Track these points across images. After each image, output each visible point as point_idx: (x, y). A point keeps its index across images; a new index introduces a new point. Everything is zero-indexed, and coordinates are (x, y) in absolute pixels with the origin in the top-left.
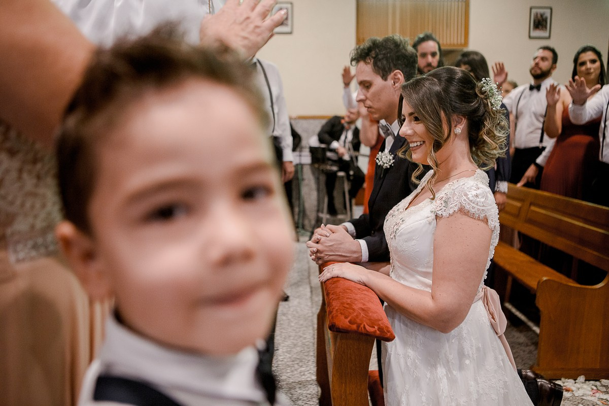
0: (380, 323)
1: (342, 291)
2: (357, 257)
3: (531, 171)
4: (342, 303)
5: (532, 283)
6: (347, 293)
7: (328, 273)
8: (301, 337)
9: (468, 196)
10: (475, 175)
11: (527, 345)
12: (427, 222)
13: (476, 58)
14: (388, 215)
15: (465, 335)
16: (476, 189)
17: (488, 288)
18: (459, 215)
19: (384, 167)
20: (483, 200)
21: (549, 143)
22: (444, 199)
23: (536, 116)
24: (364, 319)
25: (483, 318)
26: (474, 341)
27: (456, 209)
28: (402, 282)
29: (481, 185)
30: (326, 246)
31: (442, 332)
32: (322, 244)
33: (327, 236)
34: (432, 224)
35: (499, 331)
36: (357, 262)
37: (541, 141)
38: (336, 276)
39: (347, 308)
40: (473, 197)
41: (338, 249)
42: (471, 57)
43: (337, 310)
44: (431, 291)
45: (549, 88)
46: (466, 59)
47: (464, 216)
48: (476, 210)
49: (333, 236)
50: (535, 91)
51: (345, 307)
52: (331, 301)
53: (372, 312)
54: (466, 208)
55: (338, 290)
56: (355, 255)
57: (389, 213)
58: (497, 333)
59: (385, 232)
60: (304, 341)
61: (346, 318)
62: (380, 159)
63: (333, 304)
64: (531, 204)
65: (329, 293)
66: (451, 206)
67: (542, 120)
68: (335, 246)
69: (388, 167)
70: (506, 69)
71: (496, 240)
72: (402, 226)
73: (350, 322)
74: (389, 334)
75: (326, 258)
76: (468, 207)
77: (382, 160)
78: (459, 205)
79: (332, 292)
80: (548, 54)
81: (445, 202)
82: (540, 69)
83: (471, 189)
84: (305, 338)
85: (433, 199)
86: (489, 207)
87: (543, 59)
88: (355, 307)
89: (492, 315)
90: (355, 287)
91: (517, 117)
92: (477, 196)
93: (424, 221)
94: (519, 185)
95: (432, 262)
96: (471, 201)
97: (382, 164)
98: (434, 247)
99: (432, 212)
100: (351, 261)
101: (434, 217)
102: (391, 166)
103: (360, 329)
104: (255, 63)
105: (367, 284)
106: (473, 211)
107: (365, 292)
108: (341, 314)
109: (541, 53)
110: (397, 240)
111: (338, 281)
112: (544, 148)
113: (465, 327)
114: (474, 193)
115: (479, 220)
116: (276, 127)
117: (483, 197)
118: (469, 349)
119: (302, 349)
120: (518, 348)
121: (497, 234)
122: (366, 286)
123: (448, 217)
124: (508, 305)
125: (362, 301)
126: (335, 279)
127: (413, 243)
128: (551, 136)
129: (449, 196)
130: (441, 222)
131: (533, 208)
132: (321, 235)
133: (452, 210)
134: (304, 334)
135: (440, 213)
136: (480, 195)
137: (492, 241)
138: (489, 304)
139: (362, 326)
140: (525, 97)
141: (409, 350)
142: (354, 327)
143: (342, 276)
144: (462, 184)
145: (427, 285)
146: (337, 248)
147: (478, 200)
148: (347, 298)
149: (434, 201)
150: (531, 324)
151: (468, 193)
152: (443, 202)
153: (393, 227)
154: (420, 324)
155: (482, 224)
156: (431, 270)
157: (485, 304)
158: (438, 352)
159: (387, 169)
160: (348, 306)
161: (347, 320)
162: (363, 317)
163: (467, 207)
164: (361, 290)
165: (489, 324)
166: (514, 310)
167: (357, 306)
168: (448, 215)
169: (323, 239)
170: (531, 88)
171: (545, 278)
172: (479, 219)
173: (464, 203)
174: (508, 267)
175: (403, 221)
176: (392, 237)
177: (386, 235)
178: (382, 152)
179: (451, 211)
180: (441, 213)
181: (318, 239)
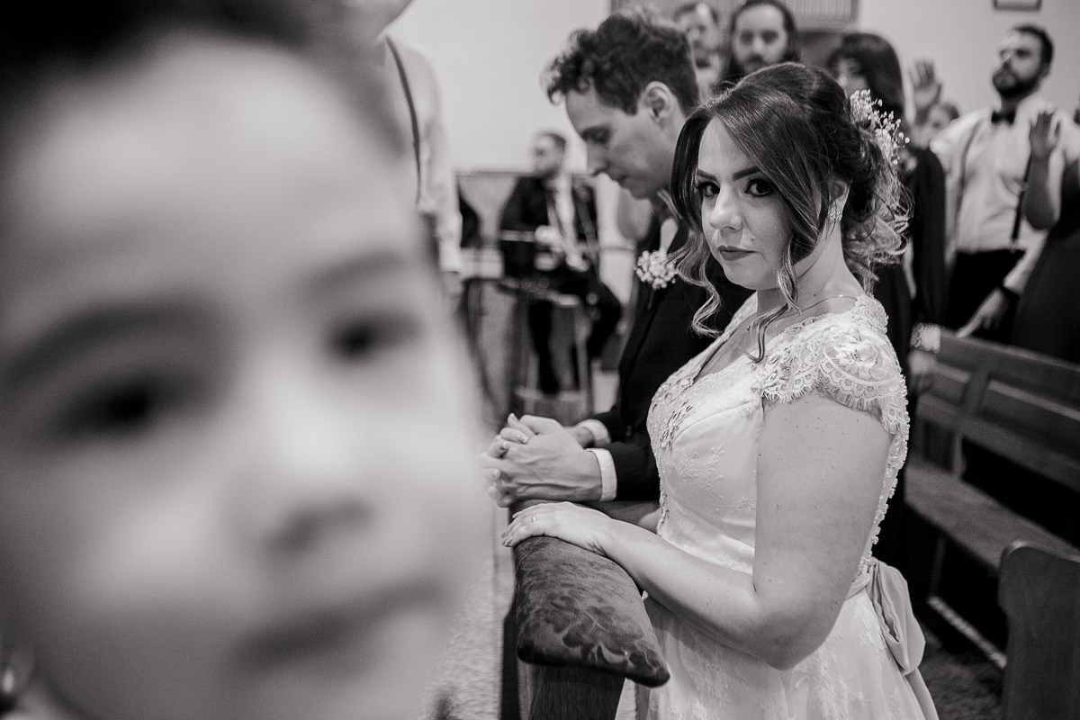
0: (636, 642)
1: (551, 567)
2: (591, 490)
3: (991, 305)
4: (551, 597)
5: (991, 554)
6: (562, 572)
7: (523, 525)
8: (467, 669)
9: (838, 357)
10: (855, 309)
11: (978, 695)
12: (744, 414)
13: (874, 47)
14: (657, 395)
15: (823, 672)
16: (854, 340)
17: (883, 565)
18: (815, 398)
19: (654, 287)
20: (870, 365)
21: (1032, 242)
22: (782, 361)
23: (1005, 180)
24: (600, 634)
25: (869, 634)
26: (845, 686)
27: (809, 384)
28: (686, 548)
29: (866, 332)
30: (521, 465)
31: (776, 665)
32: (511, 459)
33: (522, 443)
34: (755, 417)
35: (906, 662)
36: (590, 501)
37: (1015, 234)
38: (541, 533)
39: (561, 608)
40: (847, 357)
41: (547, 471)
42: (864, 44)
43: (537, 613)
44: (750, 571)
45: (1035, 120)
46: (851, 48)
47: (827, 401)
48: (854, 386)
49: (535, 442)
50: (1003, 126)
51: (557, 606)
52: (526, 591)
53: (618, 618)
54: (831, 382)
55: (543, 567)
56: (587, 485)
57: (660, 389)
58: (901, 669)
59: (650, 434)
60: (475, 679)
61: (558, 630)
62: (645, 269)
63: (531, 597)
64: (991, 377)
65: (524, 572)
66: (797, 377)
67: (1017, 189)
68: (542, 465)
69: (664, 286)
70: (940, 74)
71: (899, 457)
72: (688, 421)
73: (567, 640)
74: (655, 670)
75: (521, 492)
76: (837, 380)
77: (651, 269)
78: (815, 377)
79: (530, 570)
80: (1031, 43)
81: (785, 368)
82: (1015, 75)
83: (843, 339)
84: (476, 673)
85: (758, 361)
86: (884, 382)
87: (1022, 53)
88: (579, 605)
89: (890, 624)
90: (583, 560)
91: (963, 183)
92: (856, 356)
93: (737, 410)
94: (964, 333)
95: (754, 505)
96: (843, 367)
97: (650, 279)
98: (758, 470)
99: (754, 390)
100: (578, 498)
101: (758, 401)
102: (669, 283)
103: (590, 656)
104: (381, 47)
105: (608, 552)
106: (847, 389)
107: (606, 572)
108: (548, 621)
109: (1016, 41)
110: (674, 454)
111: (543, 545)
112: (1020, 254)
113: (825, 657)
114: (850, 348)
115: (861, 410)
116: (424, 191)
117: (870, 359)
118: (834, 705)
119: (469, 698)
120: (956, 701)
121: (902, 443)
122: (606, 556)
123: (790, 403)
124: (937, 604)
125: (598, 592)
126: (538, 541)
127: (711, 459)
128: (1036, 226)
129: (794, 354)
130: (775, 413)
131: (995, 386)
132: (509, 440)
133: (799, 386)
134: (475, 663)
135: (771, 392)
136: (863, 353)
137: (890, 457)
138: (884, 601)
139: (595, 650)
140: (981, 139)
141: (698, 705)
142: (576, 651)
143: (552, 533)
144: (823, 327)
145: (742, 558)
146: (545, 469)
147: (859, 364)
148: (564, 585)
149: (760, 367)
150: (986, 646)
151: (836, 349)
152: (779, 368)
153: (666, 421)
154: (723, 645)
155: (868, 420)
156: (752, 523)
157: (876, 602)
158: (763, 711)
159: (661, 291)
160: (563, 603)
161: (560, 637)
162: (598, 629)
163: (835, 381)
164: (596, 565)
165: (883, 647)
166: (949, 615)
167: (585, 603)
168: (789, 399)
169: (514, 448)
170: (996, 118)
171: (1018, 544)
172: (860, 408)
173: (828, 371)
174: (937, 517)
175: (688, 409)
176: (663, 445)
177: (652, 439)
178: (651, 252)
179: (797, 390)
180: (774, 393)
181: (502, 449)
